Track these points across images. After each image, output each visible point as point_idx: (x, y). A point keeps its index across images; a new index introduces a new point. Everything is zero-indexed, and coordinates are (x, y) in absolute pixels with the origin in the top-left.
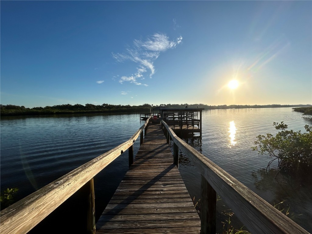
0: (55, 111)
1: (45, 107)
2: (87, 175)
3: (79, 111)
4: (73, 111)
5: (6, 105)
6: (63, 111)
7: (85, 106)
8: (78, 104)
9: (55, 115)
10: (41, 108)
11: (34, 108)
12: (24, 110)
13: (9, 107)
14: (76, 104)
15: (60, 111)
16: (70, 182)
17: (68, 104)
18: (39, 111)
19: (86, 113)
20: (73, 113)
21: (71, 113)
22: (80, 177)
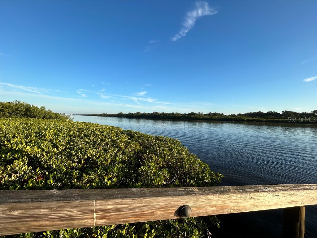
0: (246, 118)
1: (237, 114)
2: (298, 198)
3: (272, 119)
4: (264, 119)
5: (213, 112)
6: (253, 119)
7: (281, 113)
8: (271, 112)
9: (245, 122)
10: (234, 115)
11: (230, 115)
12: (223, 117)
13: (215, 114)
14: (269, 111)
15: (250, 119)
16: (278, 195)
17: (260, 112)
18: (233, 118)
19: (282, 122)
20: (264, 121)
21: (262, 121)
22: (289, 196)
